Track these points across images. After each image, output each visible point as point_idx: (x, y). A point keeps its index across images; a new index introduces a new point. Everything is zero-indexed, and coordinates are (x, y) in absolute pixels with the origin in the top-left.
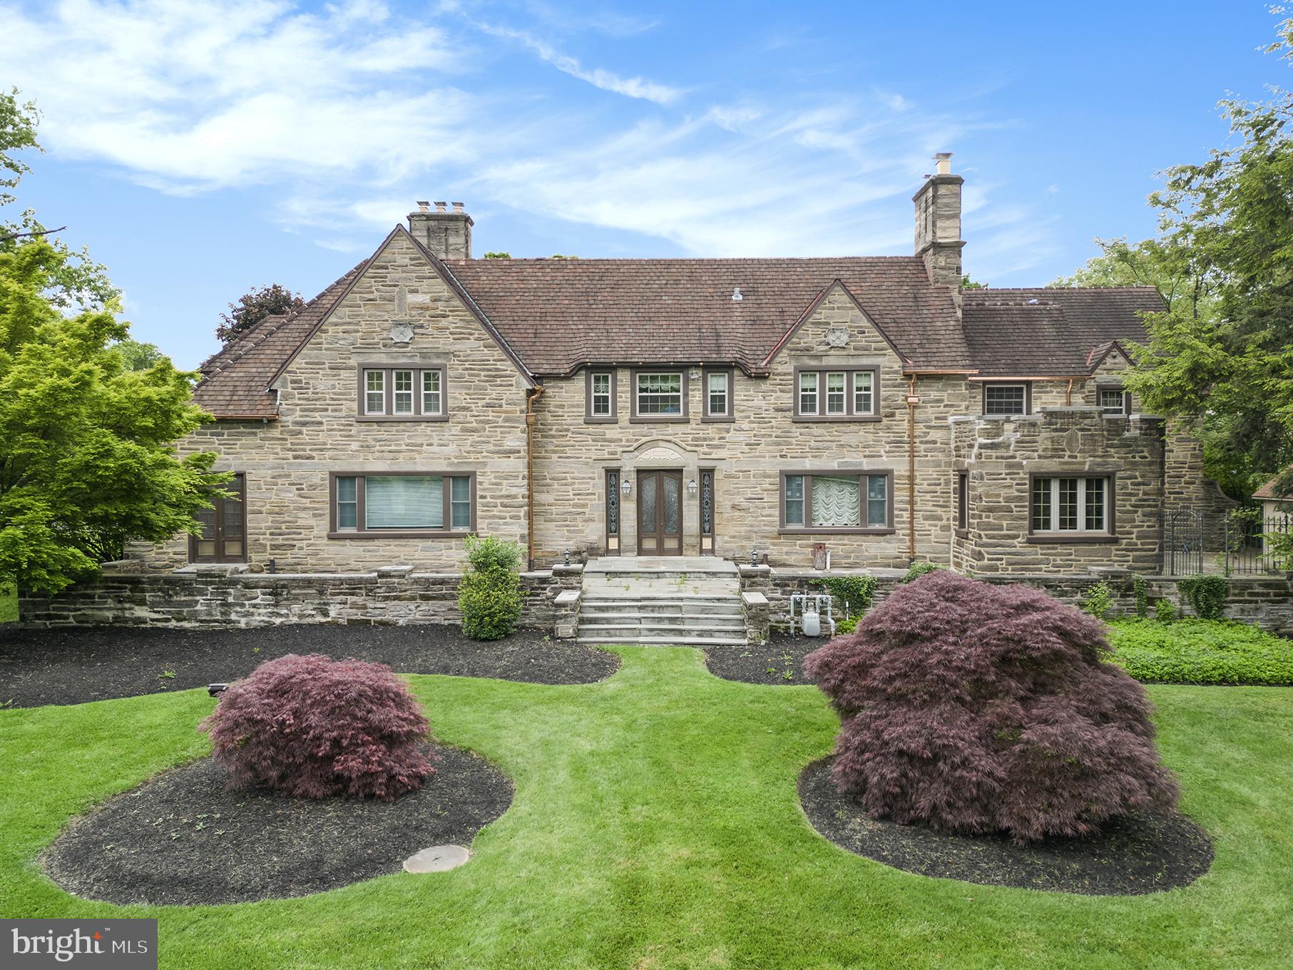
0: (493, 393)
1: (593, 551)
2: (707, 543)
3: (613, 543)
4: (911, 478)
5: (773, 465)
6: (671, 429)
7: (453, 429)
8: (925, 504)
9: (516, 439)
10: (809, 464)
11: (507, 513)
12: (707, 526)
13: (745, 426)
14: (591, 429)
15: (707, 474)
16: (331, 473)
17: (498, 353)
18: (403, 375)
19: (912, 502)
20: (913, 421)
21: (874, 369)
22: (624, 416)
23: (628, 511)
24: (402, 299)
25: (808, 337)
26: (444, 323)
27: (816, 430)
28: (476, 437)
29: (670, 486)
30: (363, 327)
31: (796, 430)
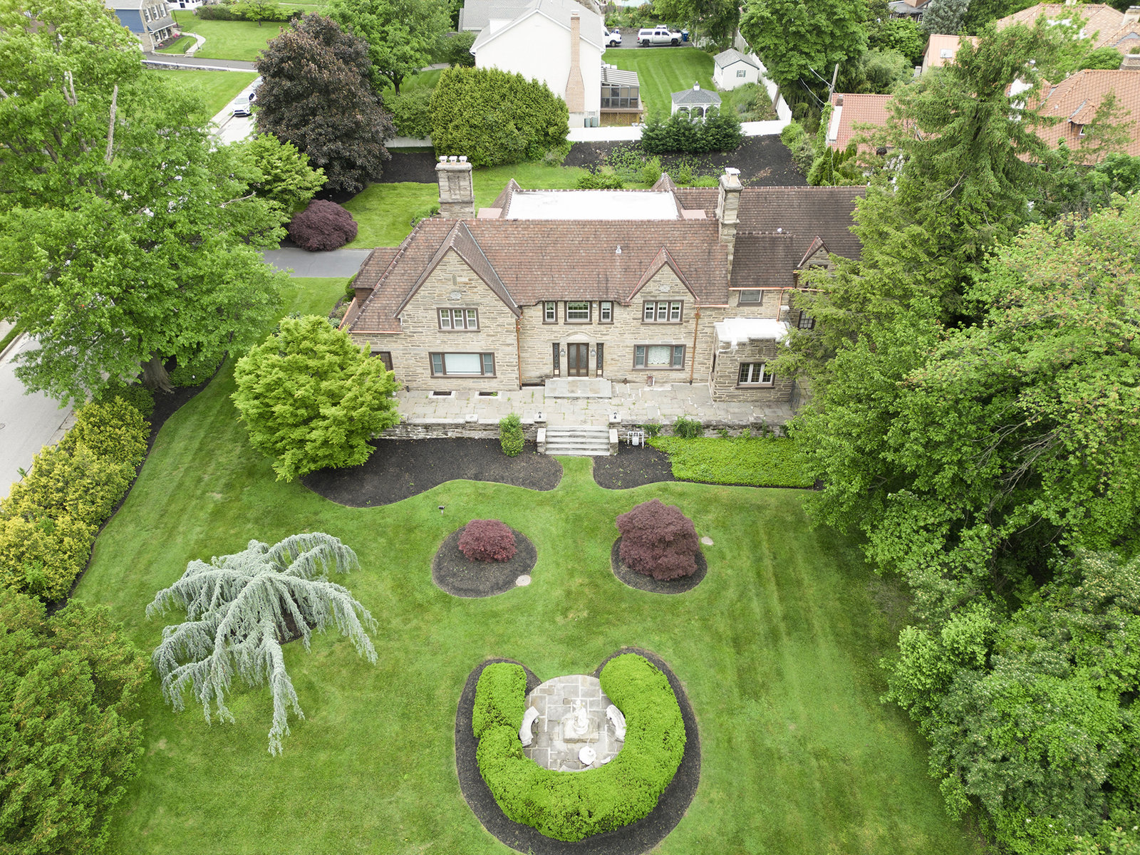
0: (500, 320)
1: (548, 377)
2: (600, 372)
3: (557, 372)
4: (694, 347)
5: (631, 341)
6: (584, 327)
7: (482, 336)
8: (699, 358)
9: (512, 339)
10: (647, 342)
11: (510, 368)
12: (600, 364)
13: (619, 325)
14: (546, 326)
15: (600, 346)
16: (430, 353)
17: (501, 303)
18: (458, 311)
19: (693, 358)
20: (697, 324)
21: (682, 301)
22: (561, 321)
23: (564, 361)
24: (454, 278)
25: (651, 287)
26: (475, 290)
27: (652, 327)
28: (493, 338)
29: (583, 349)
30: (437, 292)
31: (643, 328)
